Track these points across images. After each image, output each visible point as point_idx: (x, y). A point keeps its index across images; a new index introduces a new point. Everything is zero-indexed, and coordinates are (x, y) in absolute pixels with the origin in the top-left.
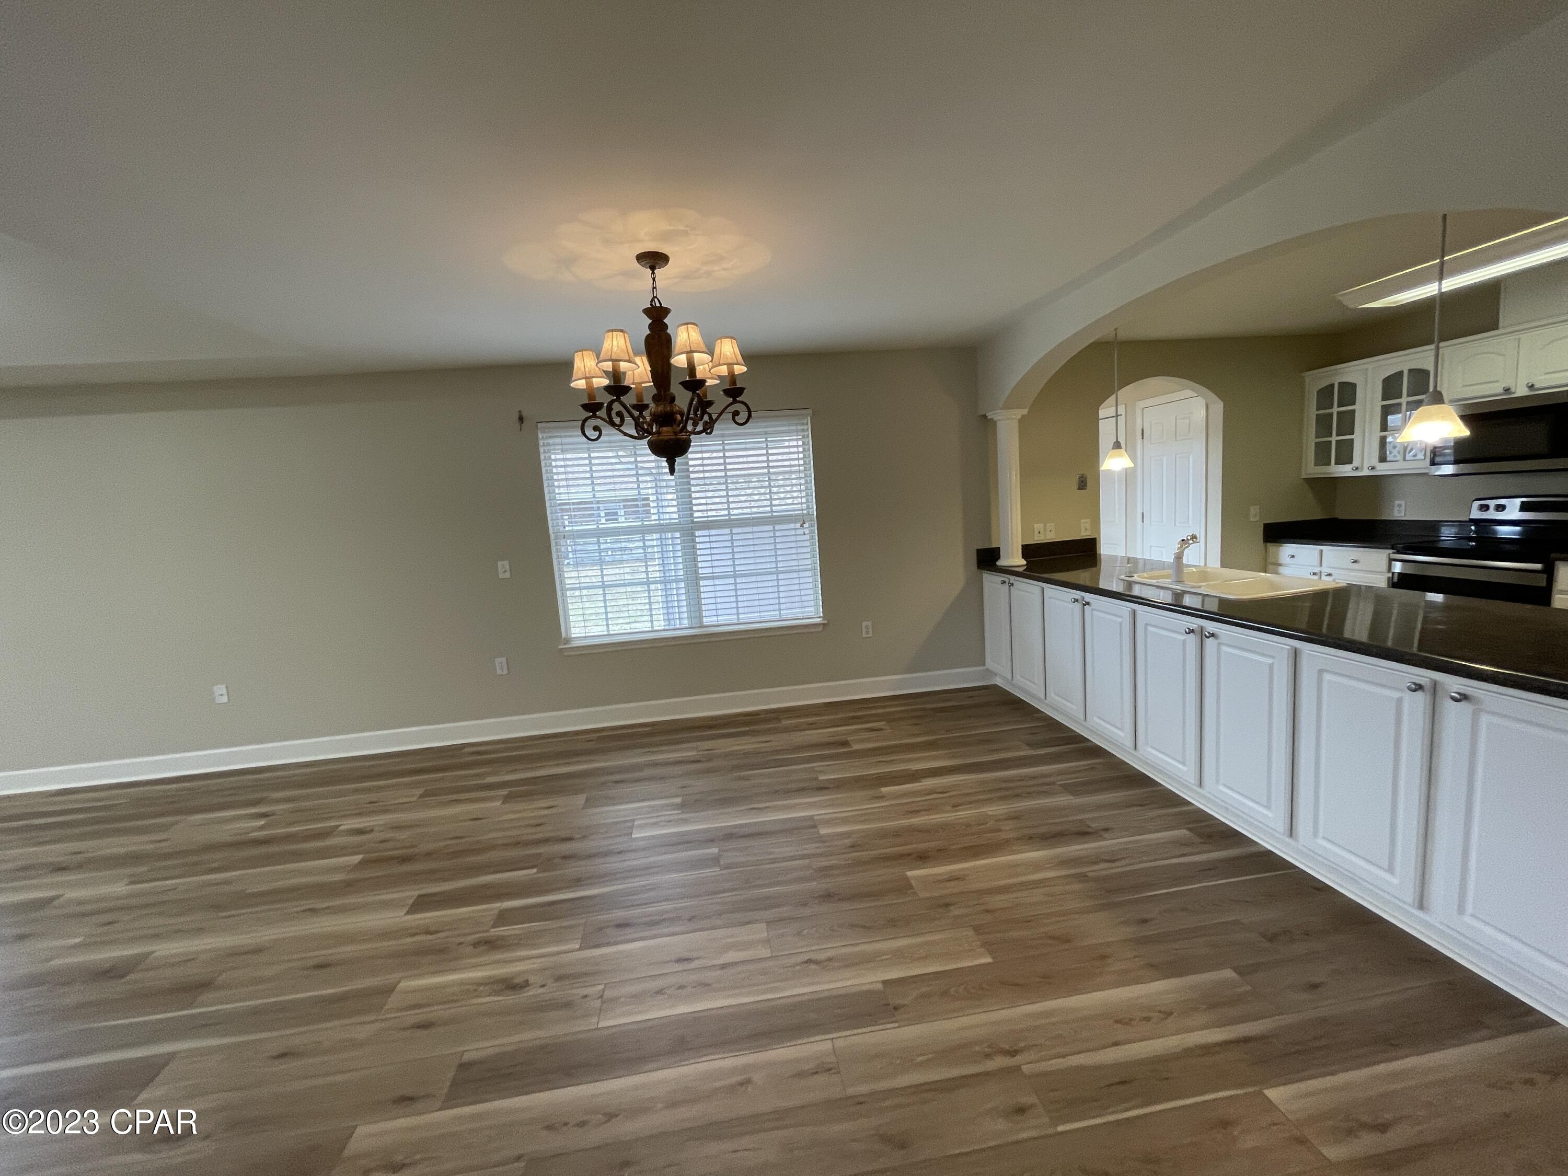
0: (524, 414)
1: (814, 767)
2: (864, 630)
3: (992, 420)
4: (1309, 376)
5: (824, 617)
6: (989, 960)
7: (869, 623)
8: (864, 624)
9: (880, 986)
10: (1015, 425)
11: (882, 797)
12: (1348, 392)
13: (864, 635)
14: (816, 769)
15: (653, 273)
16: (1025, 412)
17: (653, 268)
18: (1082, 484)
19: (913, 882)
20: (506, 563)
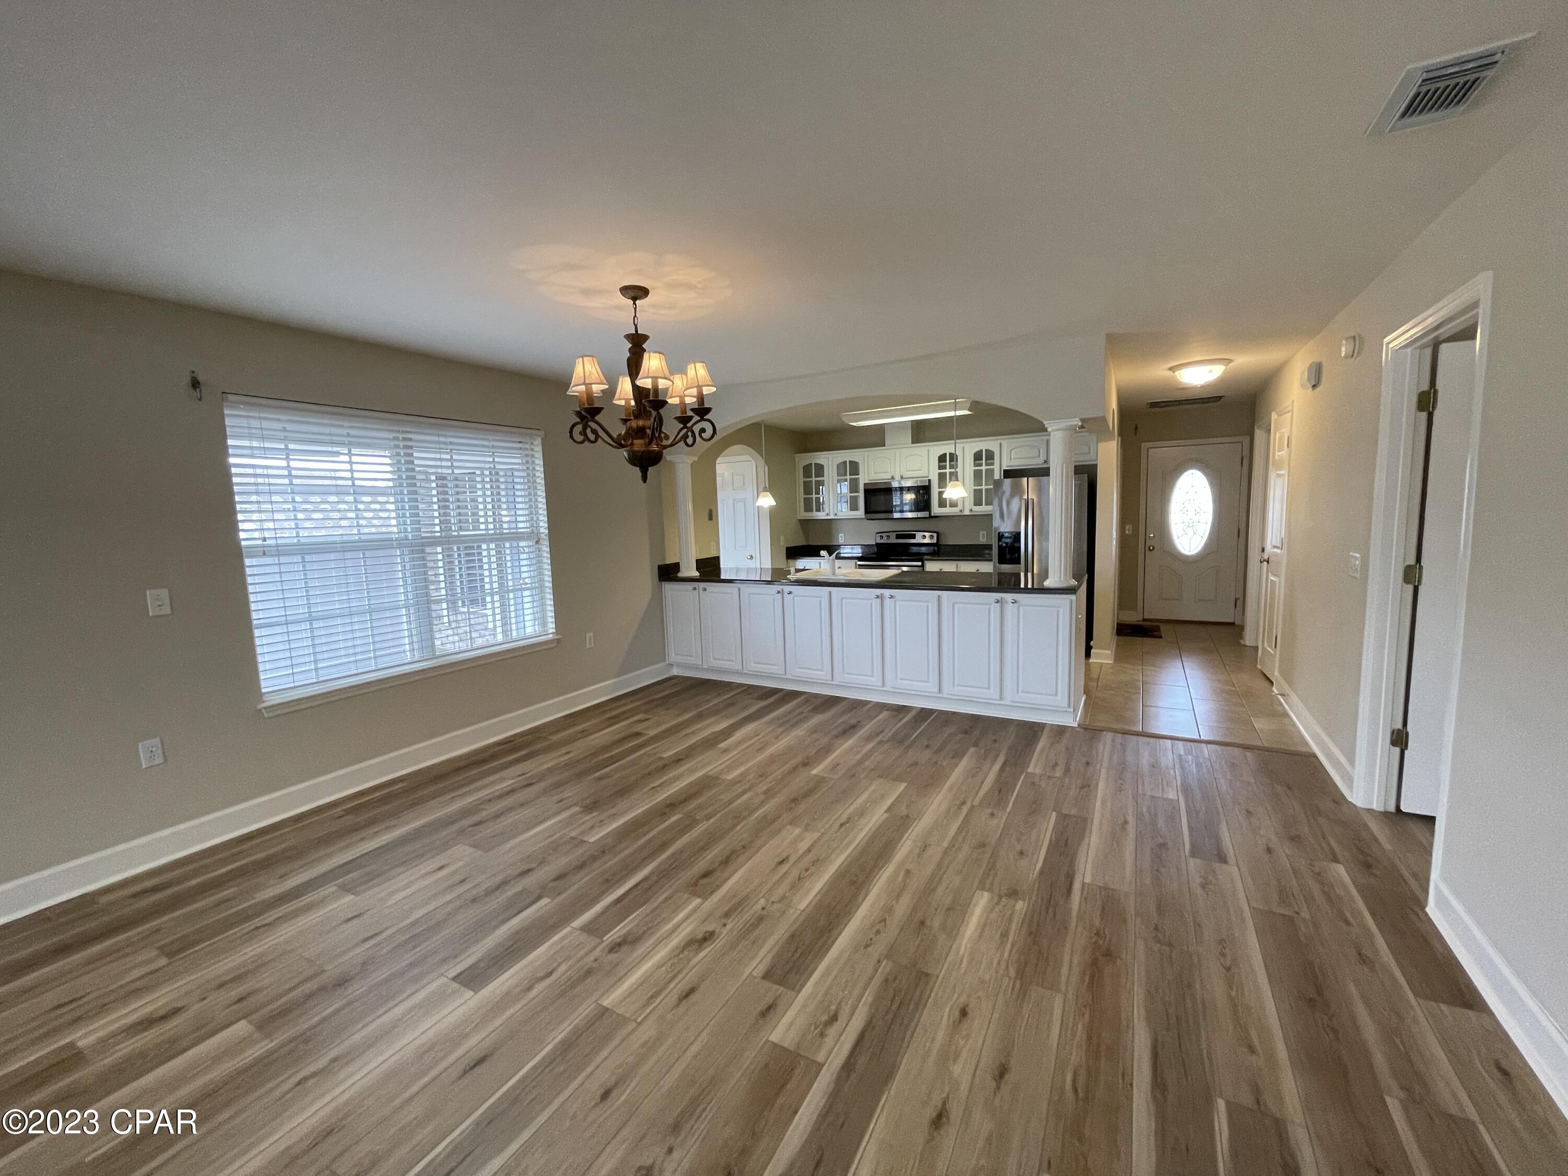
0: (201, 378)
1: (647, 751)
2: (588, 641)
3: (671, 462)
4: (798, 456)
5: (556, 633)
6: (904, 785)
7: (592, 634)
8: (588, 635)
9: (887, 815)
10: (688, 470)
11: (726, 751)
12: (820, 469)
13: (588, 646)
14: (651, 752)
15: (634, 303)
16: (696, 459)
17: (634, 299)
18: (711, 518)
19: (822, 774)
20: (164, 593)
